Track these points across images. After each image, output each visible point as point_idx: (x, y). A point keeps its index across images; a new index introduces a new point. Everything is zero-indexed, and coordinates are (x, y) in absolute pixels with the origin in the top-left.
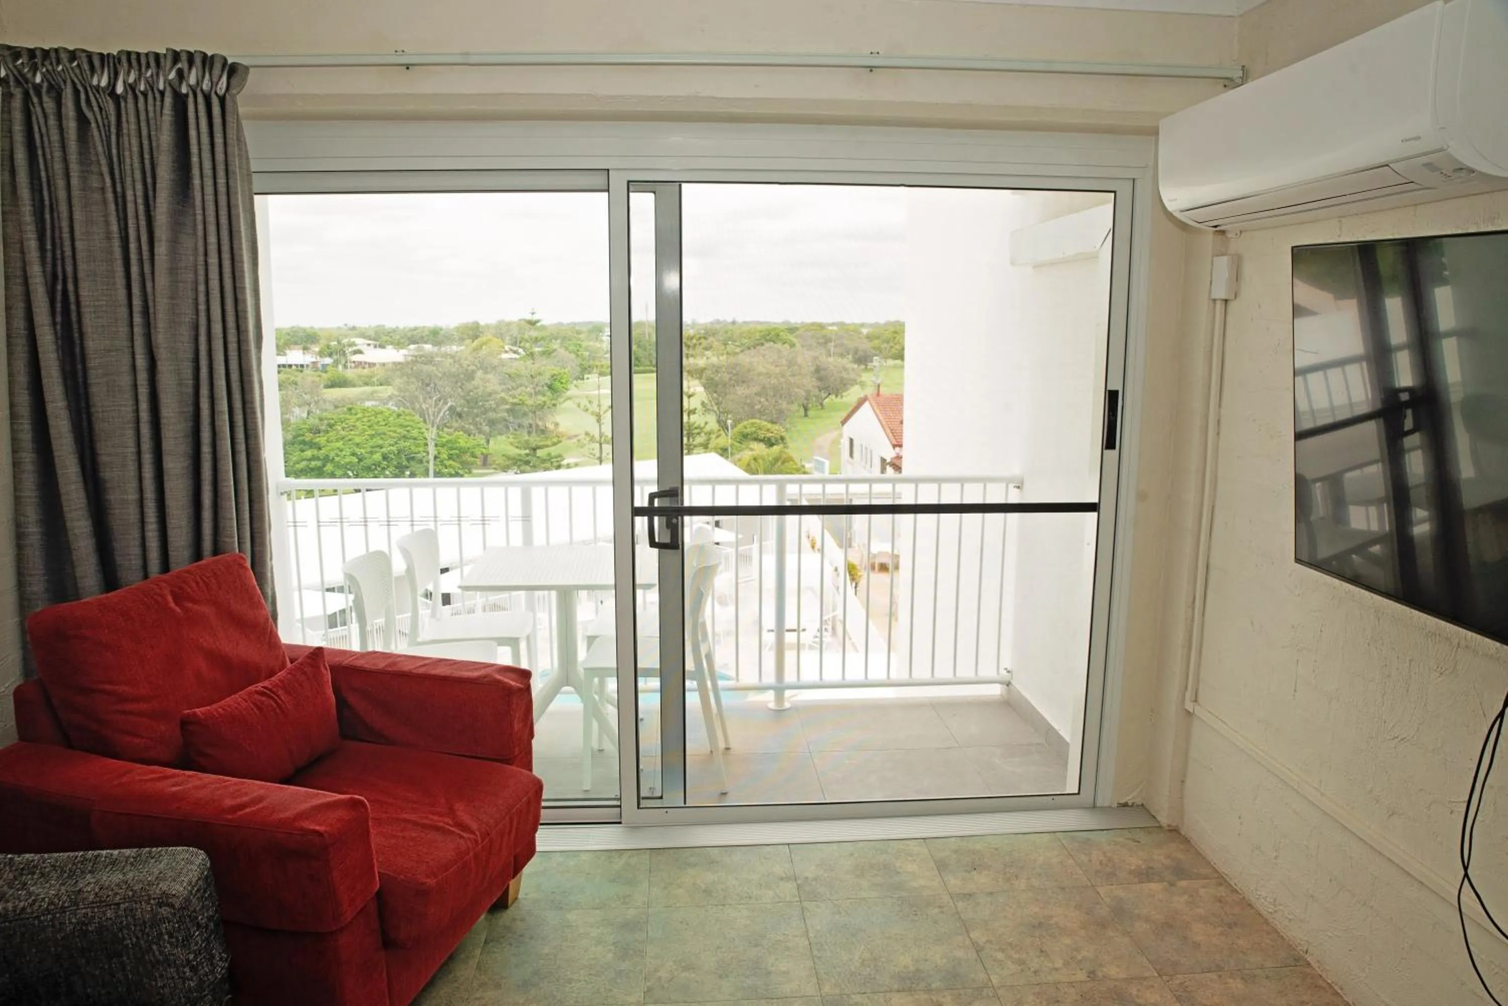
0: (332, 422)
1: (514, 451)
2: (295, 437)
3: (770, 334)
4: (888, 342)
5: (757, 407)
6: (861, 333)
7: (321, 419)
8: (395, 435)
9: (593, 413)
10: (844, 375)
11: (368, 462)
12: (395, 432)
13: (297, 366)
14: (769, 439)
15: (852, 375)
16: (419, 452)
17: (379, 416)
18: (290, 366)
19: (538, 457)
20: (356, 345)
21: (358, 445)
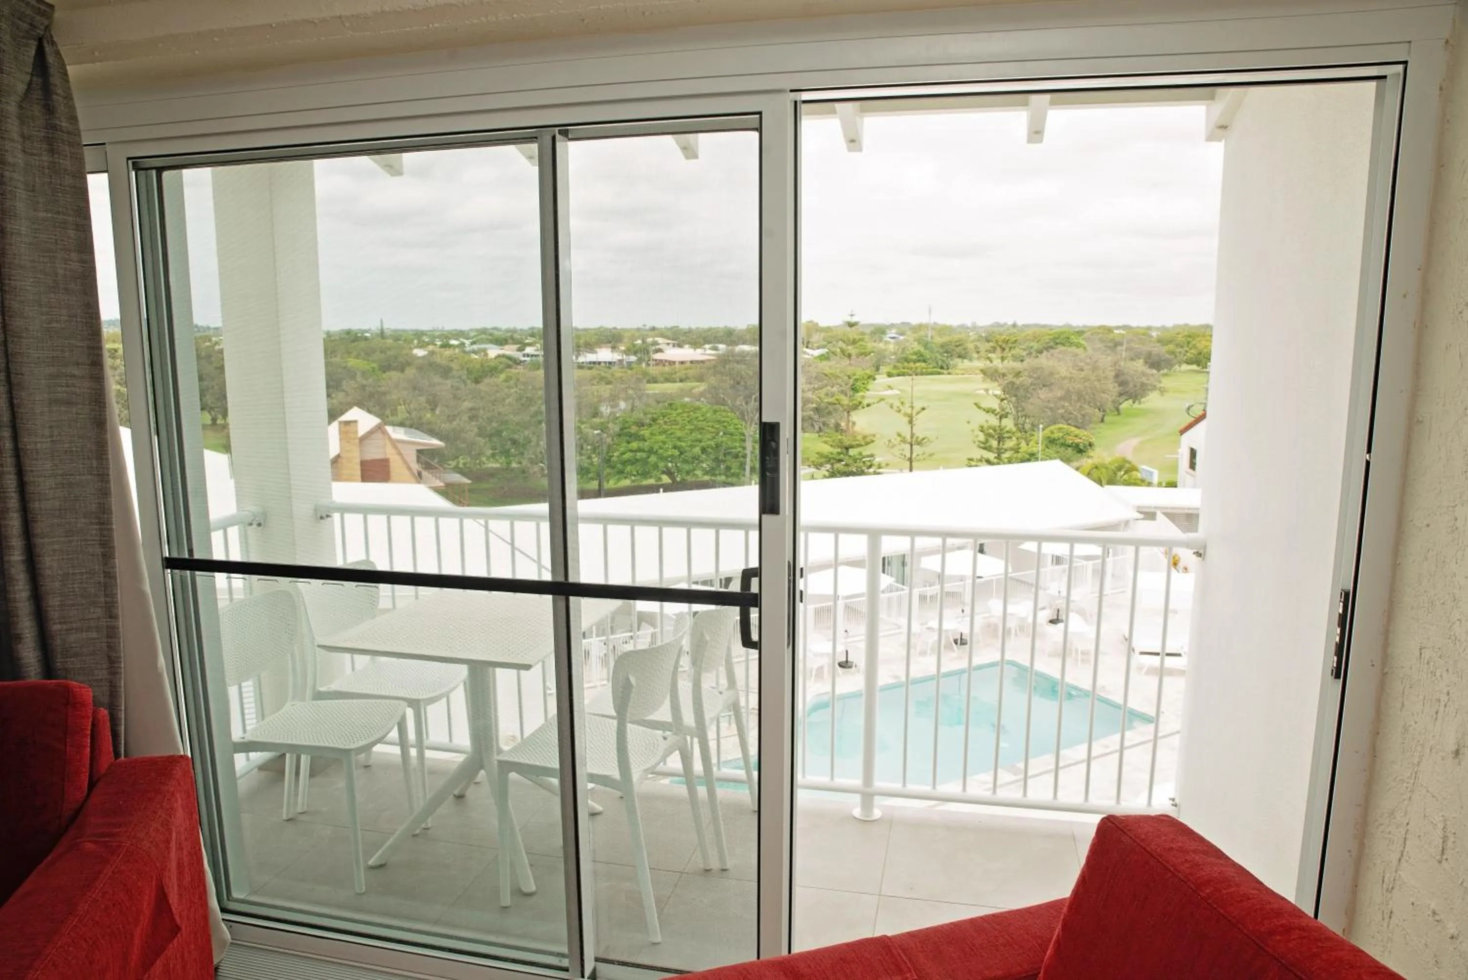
0: (655, 416)
1: (826, 449)
2: (622, 429)
3: (1059, 337)
4: (1182, 347)
5: (1061, 411)
6: (1151, 337)
7: (645, 414)
8: (713, 430)
9: (906, 415)
10: (1144, 379)
11: (689, 455)
12: (713, 427)
13: (605, 362)
14: (1077, 445)
15: (1152, 381)
16: (735, 448)
17: (698, 411)
18: (600, 363)
19: (850, 456)
20: (658, 344)
21: (679, 439)
